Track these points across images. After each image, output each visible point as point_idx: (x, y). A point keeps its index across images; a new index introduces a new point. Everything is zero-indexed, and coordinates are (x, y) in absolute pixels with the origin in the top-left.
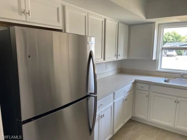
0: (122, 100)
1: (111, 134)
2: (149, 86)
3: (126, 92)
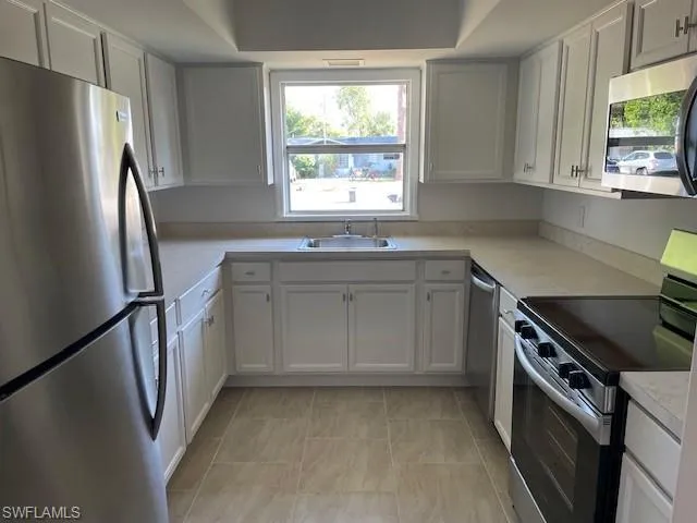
0: (200, 323)
1: (181, 444)
2: (272, 267)
3: (207, 296)
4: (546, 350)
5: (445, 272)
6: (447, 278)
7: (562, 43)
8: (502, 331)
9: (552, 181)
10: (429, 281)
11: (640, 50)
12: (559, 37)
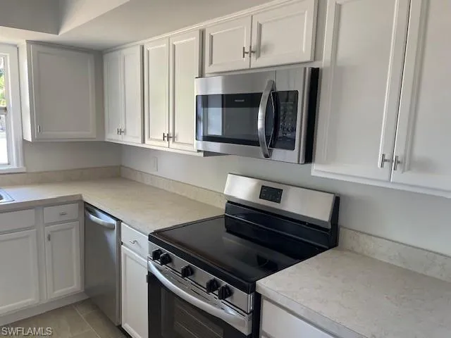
4: (187, 272)
5: (63, 214)
6: (64, 218)
7: (143, 48)
8: (125, 255)
9: (144, 142)
10: (48, 225)
11: (211, 63)
12: (141, 42)
